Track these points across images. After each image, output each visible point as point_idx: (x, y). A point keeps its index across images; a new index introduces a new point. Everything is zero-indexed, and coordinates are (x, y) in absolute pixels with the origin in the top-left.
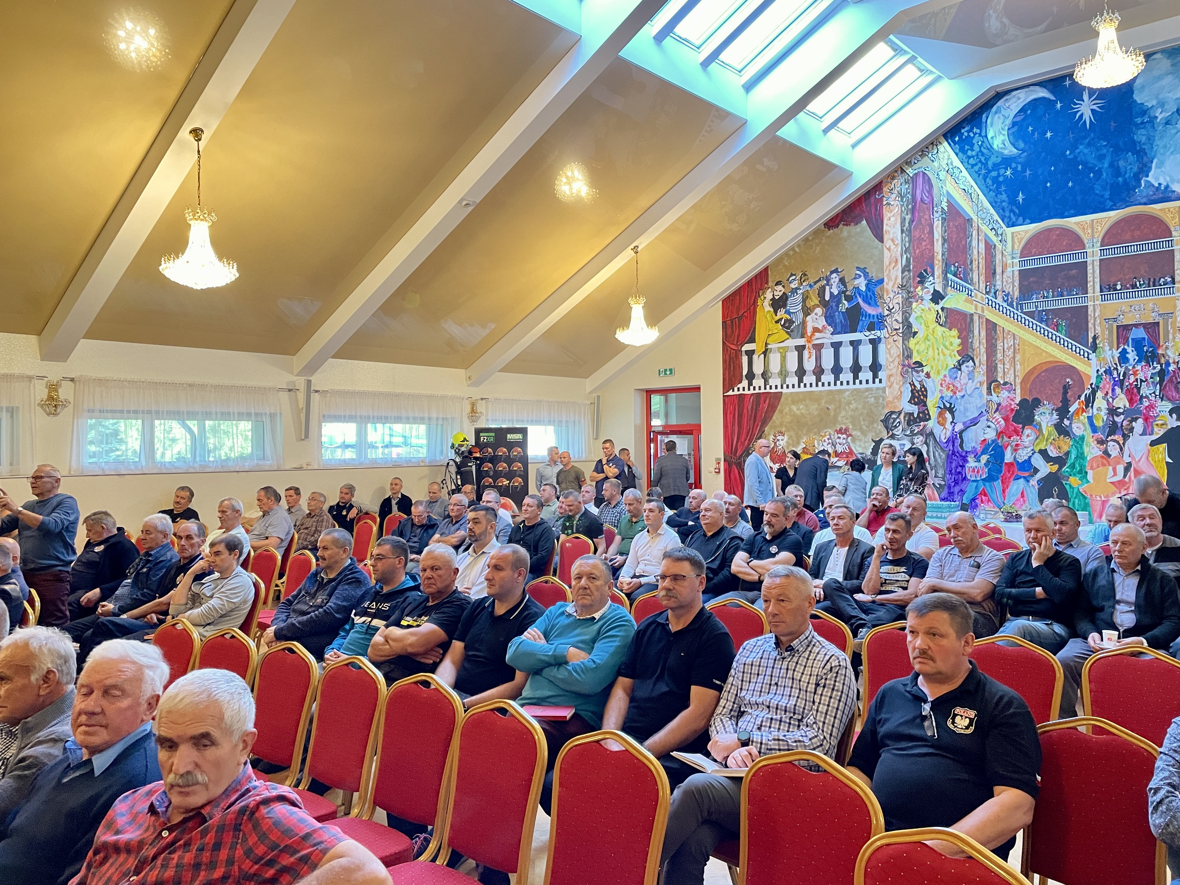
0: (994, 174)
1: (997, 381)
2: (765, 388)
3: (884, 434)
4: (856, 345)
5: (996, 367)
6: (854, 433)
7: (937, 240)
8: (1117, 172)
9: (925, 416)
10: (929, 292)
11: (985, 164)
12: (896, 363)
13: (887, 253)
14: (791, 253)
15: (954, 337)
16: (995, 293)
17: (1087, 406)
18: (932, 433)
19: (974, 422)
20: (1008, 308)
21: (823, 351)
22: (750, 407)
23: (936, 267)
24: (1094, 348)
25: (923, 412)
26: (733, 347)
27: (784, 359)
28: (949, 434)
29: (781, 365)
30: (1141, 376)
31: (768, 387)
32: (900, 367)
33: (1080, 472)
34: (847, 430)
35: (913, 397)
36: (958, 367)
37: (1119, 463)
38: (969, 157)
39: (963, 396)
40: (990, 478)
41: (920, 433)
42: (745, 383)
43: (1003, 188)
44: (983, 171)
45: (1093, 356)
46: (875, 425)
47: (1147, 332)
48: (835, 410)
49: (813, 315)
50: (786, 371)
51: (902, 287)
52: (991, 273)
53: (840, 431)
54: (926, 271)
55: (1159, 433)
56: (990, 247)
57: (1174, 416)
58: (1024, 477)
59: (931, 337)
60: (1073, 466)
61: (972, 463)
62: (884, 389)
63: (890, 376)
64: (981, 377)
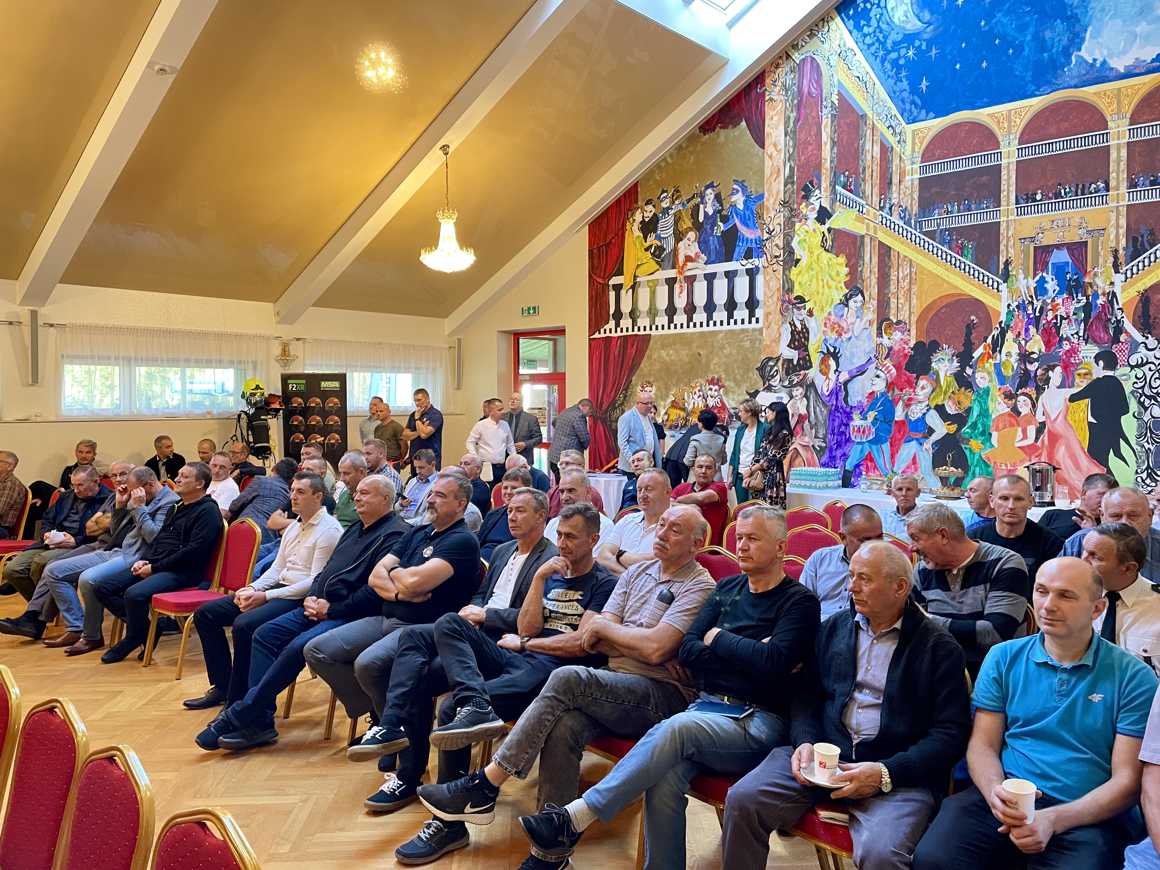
0: (894, 55)
1: (889, 319)
2: (633, 331)
3: (760, 386)
4: (730, 275)
5: (888, 304)
6: (726, 384)
7: (826, 143)
8: (1041, 45)
9: (805, 363)
10: (814, 209)
11: (883, 44)
12: (775, 299)
13: (768, 163)
14: (663, 164)
15: (841, 264)
16: (890, 209)
17: (994, 351)
18: (813, 385)
19: (861, 371)
20: (905, 227)
21: (696, 284)
22: (616, 352)
23: (823, 178)
24: (1006, 276)
25: (804, 359)
26: (600, 281)
27: (653, 294)
28: (832, 385)
29: (651, 302)
30: (1062, 312)
31: (636, 328)
32: (780, 303)
33: (983, 434)
34: (719, 380)
35: (792, 341)
36: (845, 302)
37: (1030, 423)
38: (865, 35)
39: (850, 339)
40: (878, 440)
41: (800, 384)
42: (612, 323)
43: (904, 74)
44: (881, 53)
45: (1003, 287)
46: (751, 374)
47: (1072, 255)
48: (707, 356)
49: (685, 240)
50: (655, 308)
51: (785, 204)
52: (886, 184)
53: (712, 382)
54: (811, 182)
55: (1081, 384)
56: (886, 150)
57: (1101, 363)
58: (917, 439)
59: (815, 265)
60: (974, 426)
61: (857, 421)
62: (761, 330)
63: (767, 315)
64: (871, 314)
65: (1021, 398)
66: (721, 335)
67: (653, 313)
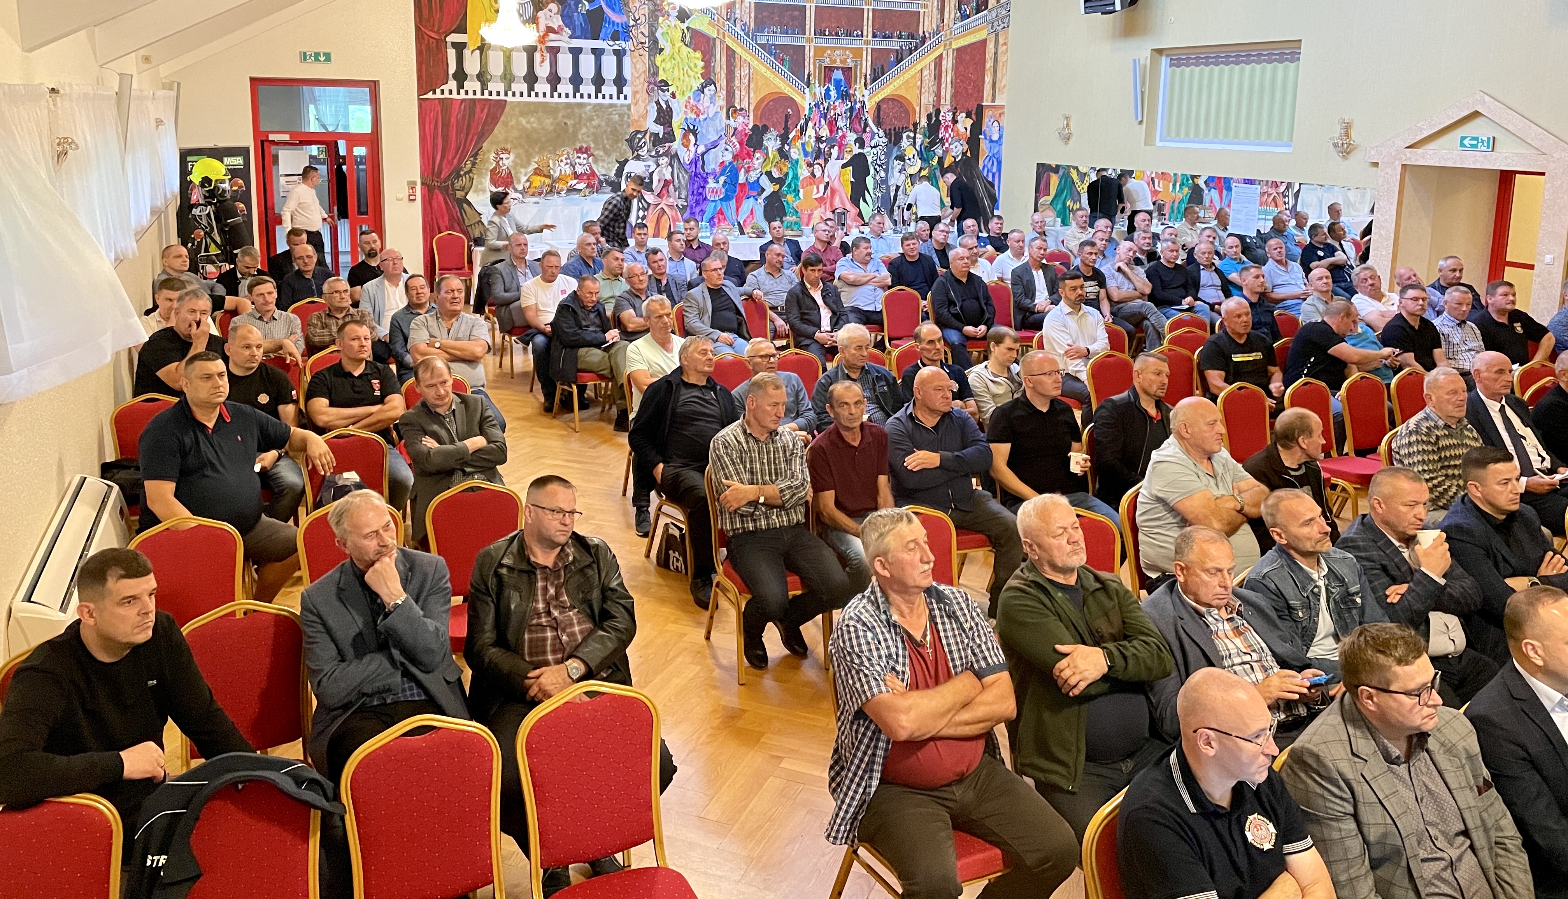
1: (734, 106)
2: (483, 94)
3: (629, 155)
4: (598, 53)
5: (734, 93)
6: (596, 153)
9: (670, 137)
10: (674, 7)
12: (642, 79)
15: (698, 58)
16: (735, 21)
17: (801, 134)
18: (676, 155)
20: (744, 36)
21: (559, 56)
22: (460, 116)
24: (808, 84)
26: (432, 35)
27: (508, 60)
28: (692, 156)
29: (505, 67)
30: (838, 111)
31: (486, 92)
32: (646, 84)
33: (794, 191)
34: (588, 149)
35: (658, 117)
36: (702, 90)
37: (821, 182)
39: (705, 119)
40: (727, 198)
41: (666, 154)
45: (807, 91)
46: (620, 145)
47: (844, 75)
48: (574, 126)
49: (546, 10)
50: (511, 74)
53: (580, 150)
55: (848, 157)
57: (857, 144)
58: (753, 197)
59: (676, 56)
60: (789, 186)
61: (711, 184)
62: (629, 107)
63: (635, 93)
64: (721, 102)
65: (816, 166)
66: (589, 108)
67: (508, 78)
